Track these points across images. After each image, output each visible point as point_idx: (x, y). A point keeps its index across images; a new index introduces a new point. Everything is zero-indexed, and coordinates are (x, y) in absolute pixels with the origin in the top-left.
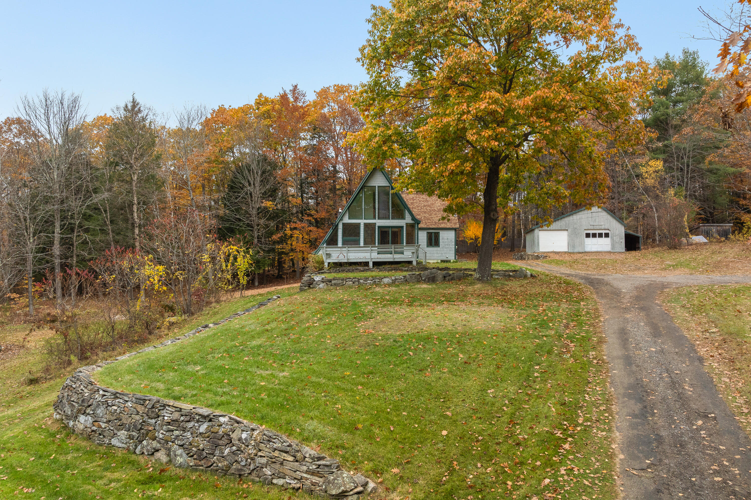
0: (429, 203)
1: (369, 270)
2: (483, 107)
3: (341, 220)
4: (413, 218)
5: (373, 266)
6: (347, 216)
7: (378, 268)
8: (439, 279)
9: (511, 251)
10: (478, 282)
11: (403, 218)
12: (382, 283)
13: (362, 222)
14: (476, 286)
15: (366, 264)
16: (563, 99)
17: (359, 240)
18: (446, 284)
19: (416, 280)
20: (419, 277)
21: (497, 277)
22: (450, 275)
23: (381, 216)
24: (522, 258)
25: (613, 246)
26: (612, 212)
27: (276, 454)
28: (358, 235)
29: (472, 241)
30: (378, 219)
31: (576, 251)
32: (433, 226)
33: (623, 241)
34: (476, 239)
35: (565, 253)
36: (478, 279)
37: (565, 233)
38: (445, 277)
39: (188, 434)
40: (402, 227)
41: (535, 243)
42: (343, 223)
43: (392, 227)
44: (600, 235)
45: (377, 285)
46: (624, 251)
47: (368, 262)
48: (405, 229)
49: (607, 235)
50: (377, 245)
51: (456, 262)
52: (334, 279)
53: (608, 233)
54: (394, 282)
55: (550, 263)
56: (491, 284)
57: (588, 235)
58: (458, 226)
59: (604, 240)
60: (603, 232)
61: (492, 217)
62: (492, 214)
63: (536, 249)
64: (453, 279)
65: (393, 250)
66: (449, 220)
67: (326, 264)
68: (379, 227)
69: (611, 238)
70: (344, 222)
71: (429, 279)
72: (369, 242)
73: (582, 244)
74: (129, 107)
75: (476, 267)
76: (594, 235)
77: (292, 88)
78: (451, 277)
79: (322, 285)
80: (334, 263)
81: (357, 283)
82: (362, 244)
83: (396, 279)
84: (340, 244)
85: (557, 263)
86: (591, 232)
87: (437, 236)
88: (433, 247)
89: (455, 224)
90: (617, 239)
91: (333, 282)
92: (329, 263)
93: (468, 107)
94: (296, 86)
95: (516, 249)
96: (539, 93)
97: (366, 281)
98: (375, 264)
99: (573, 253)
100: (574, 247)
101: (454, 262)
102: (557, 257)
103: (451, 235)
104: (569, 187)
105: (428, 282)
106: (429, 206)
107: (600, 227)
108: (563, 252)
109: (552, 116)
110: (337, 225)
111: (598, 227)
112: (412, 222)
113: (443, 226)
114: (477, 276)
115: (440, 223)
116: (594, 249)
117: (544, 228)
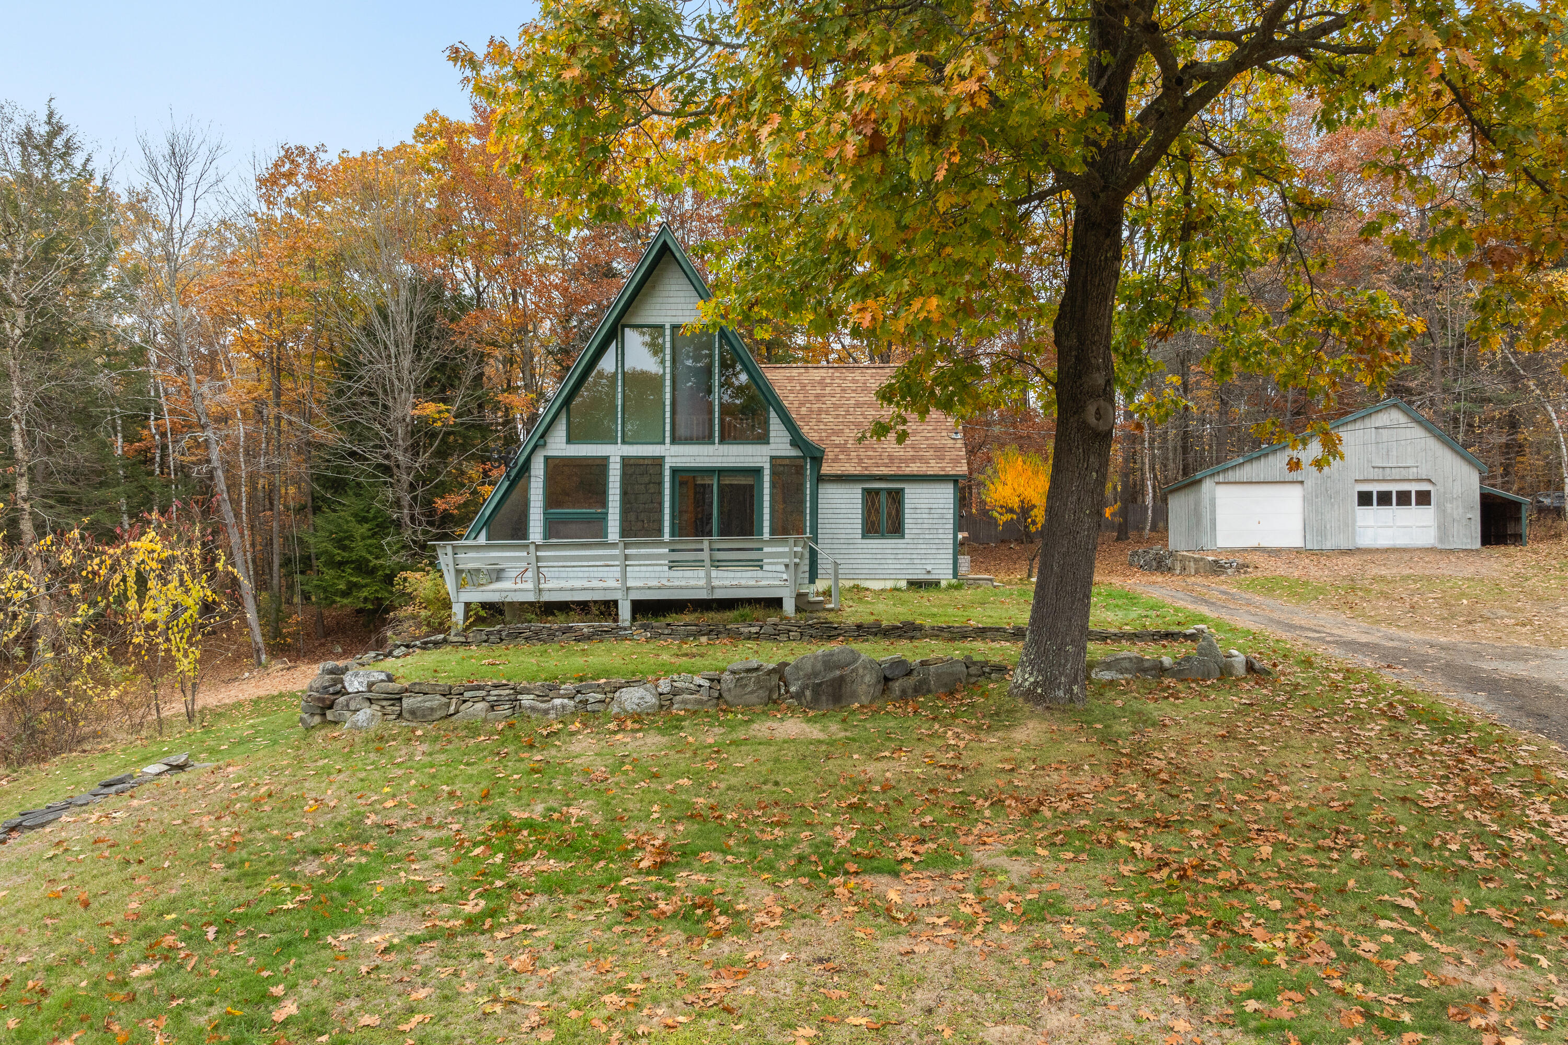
3: (541, 444)
4: (797, 440)
5: (633, 618)
6: (560, 432)
7: (645, 627)
8: (862, 689)
9: (1118, 539)
10: (1027, 707)
11: (764, 439)
12: (615, 709)
13: (615, 452)
14: (1020, 735)
15: (608, 608)
17: (604, 518)
18: (888, 719)
19: (763, 694)
20: (775, 679)
21: (1107, 675)
22: (910, 673)
23: (682, 431)
24: (1161, 565)
25: (1443, 530)
28: (599, 495)
29: (1009, 516)
30: (674, 441)
31: (1328, 545)
32: (885, 471)
33: (1476, 515)
34: (1026, 510)
35: (1298, 551)
36: (1029, 695)
37: (1296, 492)
38: (887, 679)
40: (757, 472)
41: (1203, 521)
42: (547, 458)
43: (721, 472)
44: (1404, 499)
46: (1477, 544)
47: (616, 603)
48: (767, 478)
49: (1424, 498)
50: (667, 537)
51: (957, 587)
52: (413, 690)
53: (1429, 493)
55: (1265, 587)
56: (1085, 721)
57: (1365, 499)
58: (963, 469)
59: (1414, 515)
60: (1413, 488)
61: (1092, 421)
62: (1091, 409)
63: (1204, 541)
64: (919, 689)
65: (705, 555)
66: (902, 437)
67: (458, 611)
68: (675, 471)
69: (1438, 506)
70: (550, 453)
71: (817, 690)
72: (640, 525)
73: (1349, 525)
74: (39, 138)
75: (1023, 616)
76: (1384, 499)
78: (912, 680)
80: (484, 605)
81: (504, 710)
82: (613, 530)
83: (675, 692)
84: (534, 533)
86: (1375, 488)
88: (883, 537)
89: (956, 461)
90: (1456, 510)
91: (414, 701)
92: (467, 605)
95: (1132, 534)
97: (543, 697)
98: (641, 608)
99: (1321, 553)
100: (1322, 533)
101: (950, 587)
102: (1281, 568)
103: (944, 496)
105: (815, 702)
107: (1404, 474)
108: (1290, 550)
110: (526, 466)
111: (1396, 474)
112: (794, 453)
113: (914, 468)
114: (1024, 678)
115: (906, 461)
116: (1384, 541)
117: (1231, 476)
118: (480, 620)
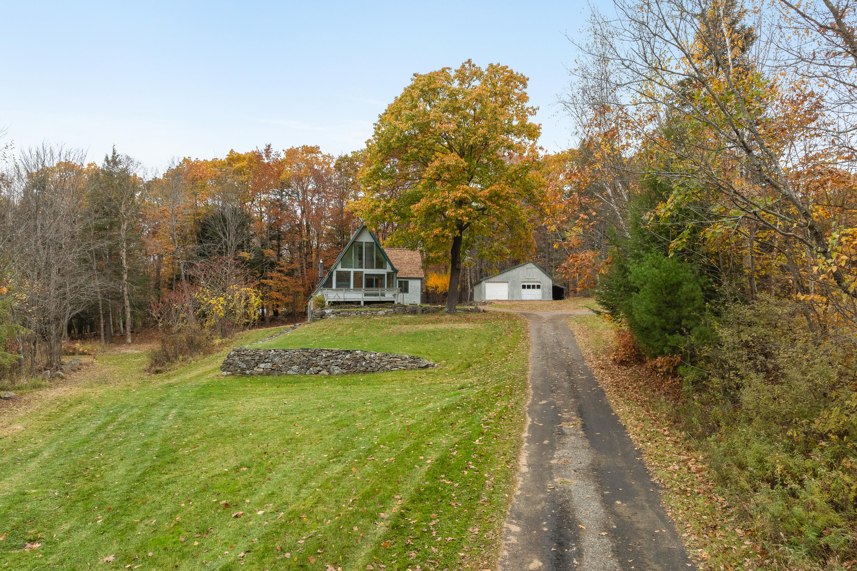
0: (399, 257)
1: (361, 307)
2: (459, 195)
3: (336, 268)
4: (393, 268)
5: (364, 304)
6: (340, 265)
7: (368, 306)
10: (447, 314)
11: (385, 268)
12: (378, 315)
13: (352, 270)
14: (447, 316)
15: (359, 303)
16: (508, 193)
17: (349, 284)
18: (424, 315)
19: (403, 312)
22: (426, 310)
23: (367, 266)
24: (471, 305)
25: (543, 295)
26: (543, 269)
27: (392, 359)
28: (349, 280)
29: (433, 289)
30: (365, 268)
31: (514, 299)
32: (405, 276)
33: (551, 291)
34: (436, 288)
35: (506, 300)
36: (447, 312)
37: (506, 285)
38: (422, 311)
39: (340, 360)
40: (384, 275)
41: (482, 293)
42: (337, 271)
43: (376, 275)
44: (534, 287)
45: (374, 316)
46: (552, 299)
48: (386, 277)
49: (539, 287)
52: (342, 312)
53: (540, 285)
54: (386, 314)
55: (495, 306)
56: (457, 315)
57: (524, 287)
58: (423, 276)
59: (536, 290)
60: (536, 284)
61: (457, 267)
62: (457, 265)
63: (483, 298)
64: (428, 312)
65: (379, 292)
67: (327, 303)
68: (366, 275)
69: (542, 289)
71: (410, 312)
72: (358, 285)
73: (520, 294)
74: (110, 158)
76: (529, 287)
77: (265, 147)
79: (332, 316)
80: (334, 302)
81: (359, 315)
82: (352, 287)
84: (334, 286)
85: (500, 306)
86: (526, 284)
87: (407, 283)
88: (403, 292)
89: (421, 274)
90: (546, 290)
91: (341, 313)
92: (329, 302)
93: (449, 193)
94: (269, 146)
96: (493, 188)
97: (364, 313)
98: (366, 303)
99: (513, 301)
100: (513, 296)
102: (500, 303)
103: (418, 283)
104: (510, 247)
105: (411, 314)
106: (399, 259)
107: (533, 280)
108: (504, 300)
109: (501, 202)
110: (332, 273)
111: (531, 280)
112: (392, 271)
113: (411, 276)
114: (446, 309)
115: (409, 274)
116: (529, 298)
117: (489, 280)
118: (332, 305)
